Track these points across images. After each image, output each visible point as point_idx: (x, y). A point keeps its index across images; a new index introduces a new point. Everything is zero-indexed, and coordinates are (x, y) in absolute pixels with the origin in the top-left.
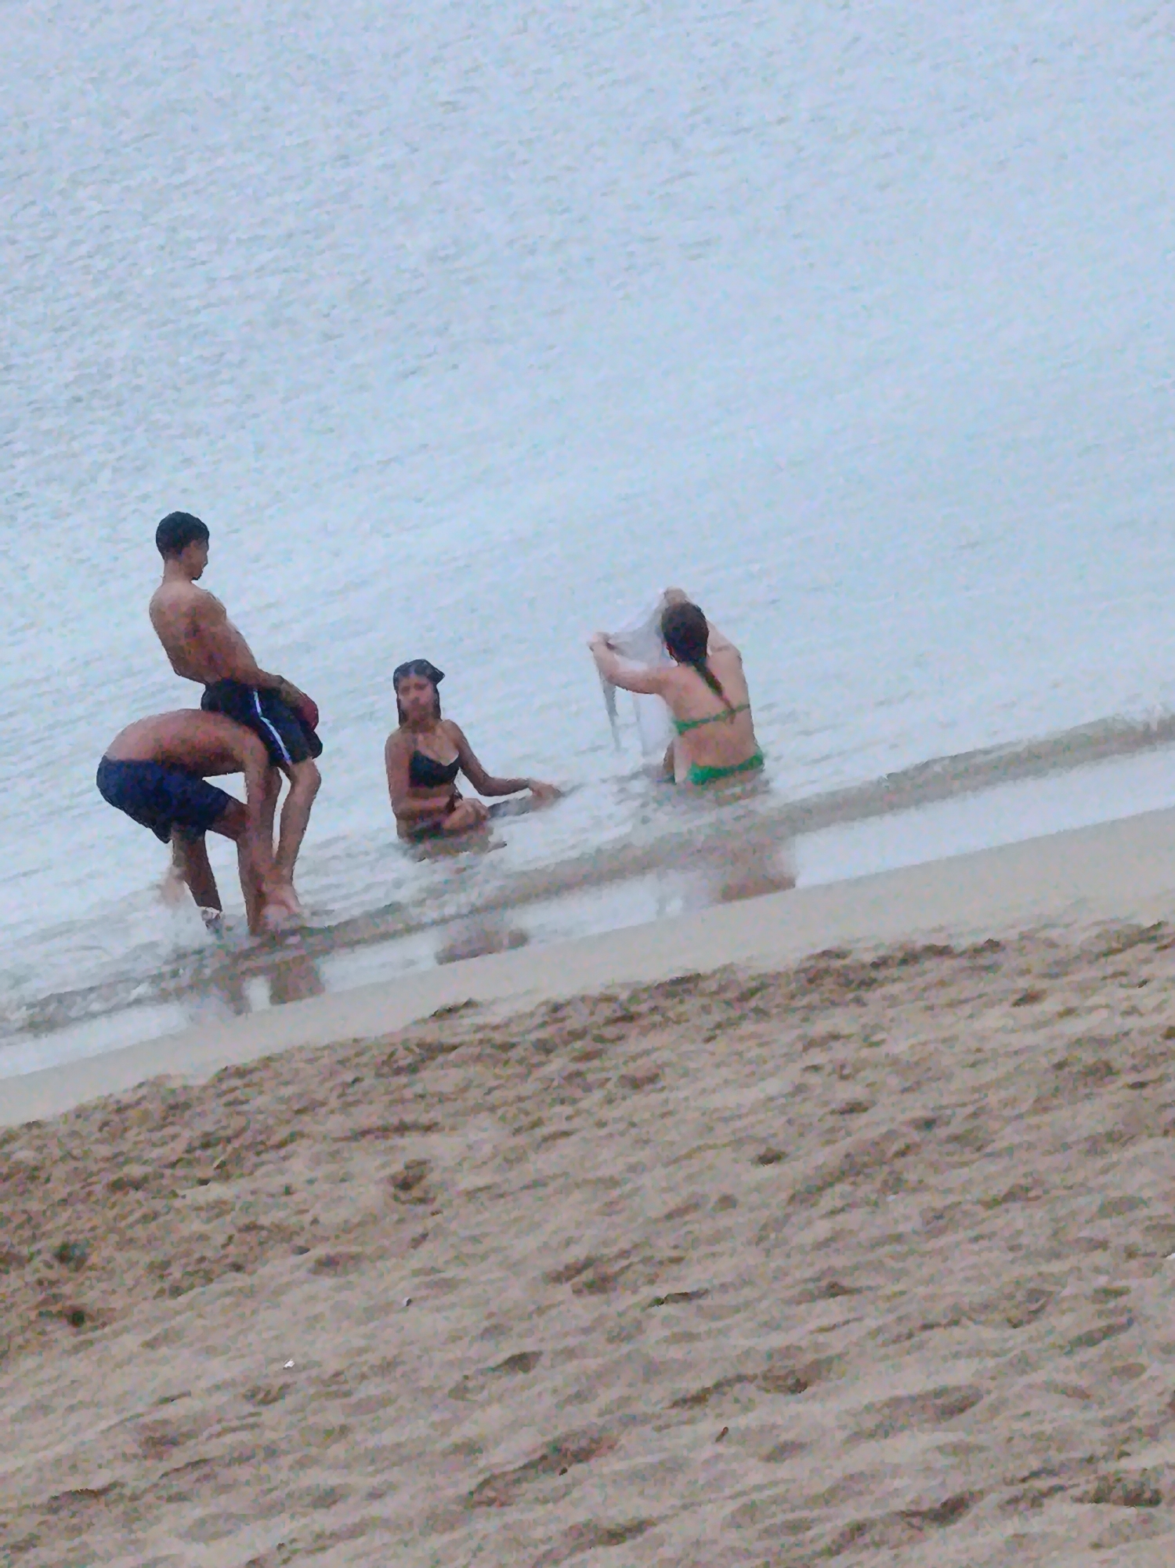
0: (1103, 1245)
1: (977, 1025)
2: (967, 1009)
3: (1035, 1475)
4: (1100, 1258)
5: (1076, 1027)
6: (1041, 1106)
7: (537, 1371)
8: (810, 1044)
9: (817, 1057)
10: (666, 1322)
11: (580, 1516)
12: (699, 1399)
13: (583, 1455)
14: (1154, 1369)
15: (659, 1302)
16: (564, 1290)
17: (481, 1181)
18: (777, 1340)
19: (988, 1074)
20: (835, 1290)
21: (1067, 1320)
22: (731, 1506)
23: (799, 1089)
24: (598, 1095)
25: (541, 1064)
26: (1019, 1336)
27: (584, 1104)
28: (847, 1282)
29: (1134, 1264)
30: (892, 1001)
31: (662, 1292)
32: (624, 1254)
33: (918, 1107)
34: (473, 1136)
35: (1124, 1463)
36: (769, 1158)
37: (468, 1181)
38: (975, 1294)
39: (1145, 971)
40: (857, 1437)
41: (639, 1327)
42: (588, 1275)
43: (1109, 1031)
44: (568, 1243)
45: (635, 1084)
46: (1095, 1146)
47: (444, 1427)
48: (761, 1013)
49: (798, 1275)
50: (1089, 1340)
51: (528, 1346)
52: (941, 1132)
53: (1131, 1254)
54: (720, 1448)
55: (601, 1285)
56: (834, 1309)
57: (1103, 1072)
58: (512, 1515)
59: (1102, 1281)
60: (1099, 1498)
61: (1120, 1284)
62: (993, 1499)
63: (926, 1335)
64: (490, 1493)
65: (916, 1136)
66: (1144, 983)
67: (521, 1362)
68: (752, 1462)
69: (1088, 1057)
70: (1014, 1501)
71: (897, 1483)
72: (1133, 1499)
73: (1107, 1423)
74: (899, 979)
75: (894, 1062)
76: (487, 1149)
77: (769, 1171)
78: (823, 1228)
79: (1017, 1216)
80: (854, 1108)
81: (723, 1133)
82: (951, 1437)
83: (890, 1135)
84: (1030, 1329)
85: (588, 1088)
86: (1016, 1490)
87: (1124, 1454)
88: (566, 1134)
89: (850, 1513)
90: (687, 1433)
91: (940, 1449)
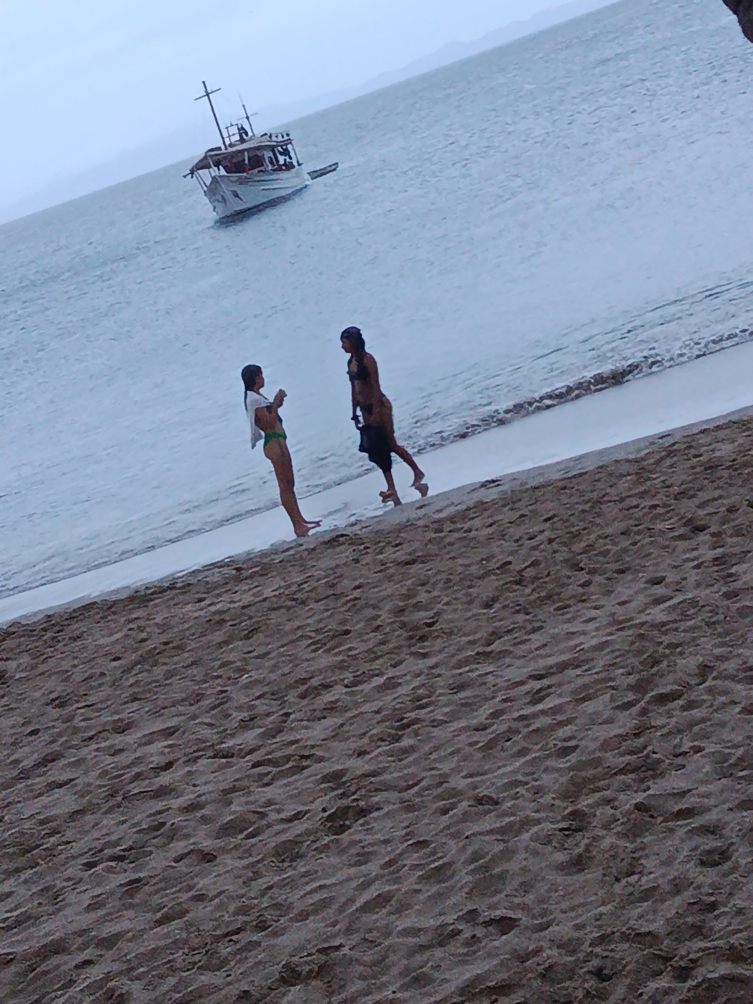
0: (220, 677)
1: (184, 610)
2: (180, 606)
3: (195, 752)
4: (219, 681)
5: (213, 609)
6: (203, 635)
7: (40, 734)
8: (130, 621)
9: (131, 626)
10: (82, 714)
11: (52, 779)
12: (91, 738)
13: (53, 760)
14: (234, 714)
15: (79, 708)
16: (49, 708)
17: (23, 675)
18: (116, 717)
19: (186, 626)
20: (136, 699)
21: (208, 702)
22: (100, 771)
23: (127, 636)
24: (61, 644)
25: (43, 636)
26: (193, 708)
27: (57, 647)
28: (139, 697)
29: (230, 682)
30: (156, 605)
31: (80, 705)
32: (68, 694)
33: (164, 638)
34: (22, 661)
35: (223, 745)
36: (116, 659)
37: (18, 676)
38: (179, 696)
39: (236, 589)
40: (140, 745)
41: (73, 717)
42: (57, 702)
43: (225, 609)
44: (51, 692)
45: (75, 639)
46: (220, 645)
47: (9, 755)
48: (114, 613)
49: (124, 695)
50: (214, 708)
51: (37, 727)
52: (171, 645)
53: (229, 679)
54: (96, 753)
55: (62, 705)
56: (135, 706)
57: (222, 622)
58: (30, 782)
59: (219, 688)
60: (215, 757)
61: (225, 689)
62: (181, 761)
63: (162, 711)
64: (22, 775)
65: (163, 647)
66: (236, 592)
67: (34, 732)
68: (107, 757)
69: (217, 618)
70: (189, 761)
71: (152, 759)
72: (224, 757)
73: (218, 733)
74: (160, 598)
75: (157, 624)
76: (25, 665)
77: (115, 664)
78: (132, 681)
79: (194, 671)
80: (144, 640)
81: (102, 652)
82: (170, 742)
83: (155, 648)
84: (197, 706)
85: (59, 641)
86: (190, 756)
87: (222, 743)
88: (51, 657)
89: (136, 770)
90: (85, 750)
91: (166, 747)
